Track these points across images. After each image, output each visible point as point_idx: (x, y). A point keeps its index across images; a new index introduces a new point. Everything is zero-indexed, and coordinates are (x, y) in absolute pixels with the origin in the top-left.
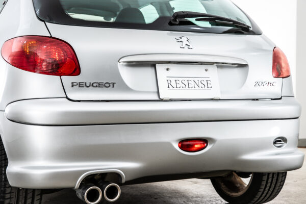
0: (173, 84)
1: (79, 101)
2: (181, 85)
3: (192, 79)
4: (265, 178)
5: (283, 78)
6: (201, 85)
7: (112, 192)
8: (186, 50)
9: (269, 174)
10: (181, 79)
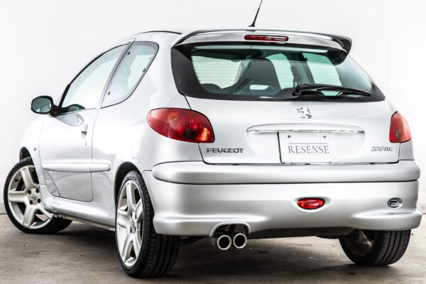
0: (294, 149)
1: (214, 164)
2: (301, 150)
3: (311, 145)
4: (387, 236)
5: (401, 142)
6: (319, 150)
7: (240, 241)
8: (307, 120)
9: (391, 232)
10: (301, 146)
